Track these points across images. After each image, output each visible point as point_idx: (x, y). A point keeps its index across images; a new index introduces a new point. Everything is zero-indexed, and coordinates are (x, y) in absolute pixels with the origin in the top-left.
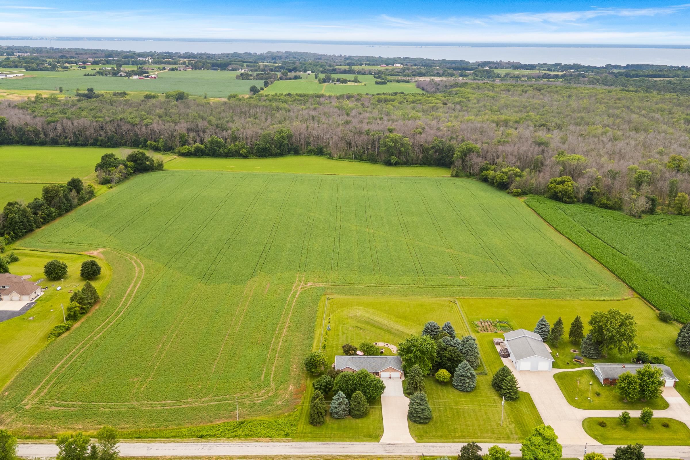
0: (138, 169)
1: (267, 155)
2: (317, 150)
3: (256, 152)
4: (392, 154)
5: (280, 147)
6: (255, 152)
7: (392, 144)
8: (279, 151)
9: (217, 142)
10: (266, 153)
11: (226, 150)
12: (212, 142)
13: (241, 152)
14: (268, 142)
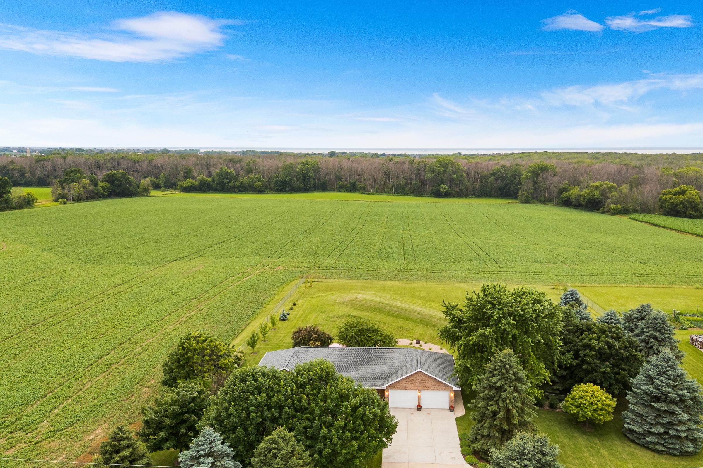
0: (114, 192)
1: (287, 189)
2: (349, 186)
3: (275, 187)
4: (442, 182)
5: (304, 180)
6: (272, 186)
7: (441, 169)
8: (302, 185)
9: (226, 173)
10: (286, 187)
11: (237, 184)
12: (220, 175)
13: (256, 185)
14: (288, 174)
